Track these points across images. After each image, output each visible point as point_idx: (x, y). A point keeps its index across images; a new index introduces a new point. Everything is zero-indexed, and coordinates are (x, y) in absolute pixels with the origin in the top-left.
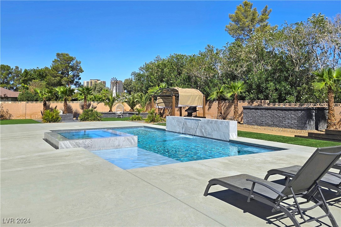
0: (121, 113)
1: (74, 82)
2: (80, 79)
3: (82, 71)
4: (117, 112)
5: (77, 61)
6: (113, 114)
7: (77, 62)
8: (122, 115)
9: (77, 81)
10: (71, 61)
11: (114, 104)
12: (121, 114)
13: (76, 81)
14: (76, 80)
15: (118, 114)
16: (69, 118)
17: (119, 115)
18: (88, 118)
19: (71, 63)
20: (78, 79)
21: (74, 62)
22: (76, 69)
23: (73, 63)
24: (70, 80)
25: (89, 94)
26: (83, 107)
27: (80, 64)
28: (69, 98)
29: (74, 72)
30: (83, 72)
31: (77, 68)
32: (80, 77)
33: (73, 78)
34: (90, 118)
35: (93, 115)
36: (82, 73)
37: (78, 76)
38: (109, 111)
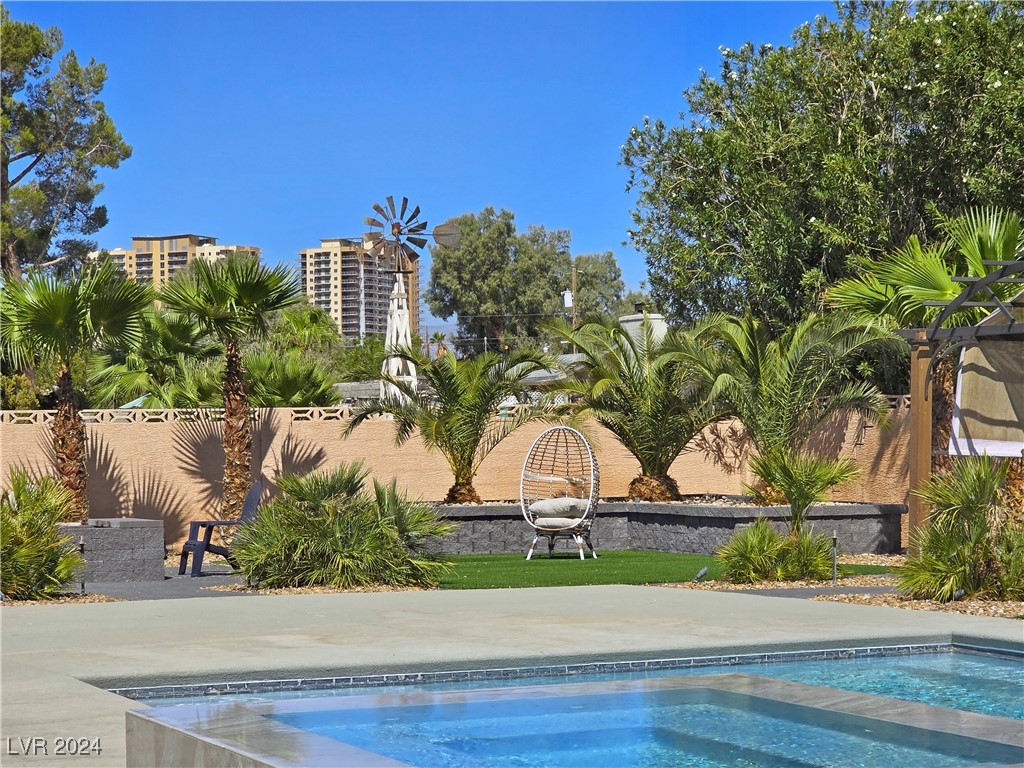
0: (572, 512)
1: (52, 250)
2: (99, 219)
3: (114, 153)
4: (533, 507)
5: (74, 67)
6: (490, 518)
7: (72, 70)
8: (581, 530)
9: (79, 237)
10: (25, 61)
11: (493, 425)
12: (575, 522)
13: (61, 237)
14: (64, 233)
15: (541, 521)
16: (126, 555)
17: (553, 533)
18: (323, 559)
19: (29, 79)
20: (80, 219)
21: (52, 70)
22: (65, 135)
23: (41, 80)
24: (21, 233)
25: (189, 352)
26: (205, 458)
27: (98, 85)
28: (17, 387)
29: (52, 158)
30: (127, 154)
31: (79, 129)
32: (97, 203)
33: (43, 212)
34: (341, 561)
35: (363, 529)
36: (113, 164)
37: (86, 196)
38: (453, 496)
